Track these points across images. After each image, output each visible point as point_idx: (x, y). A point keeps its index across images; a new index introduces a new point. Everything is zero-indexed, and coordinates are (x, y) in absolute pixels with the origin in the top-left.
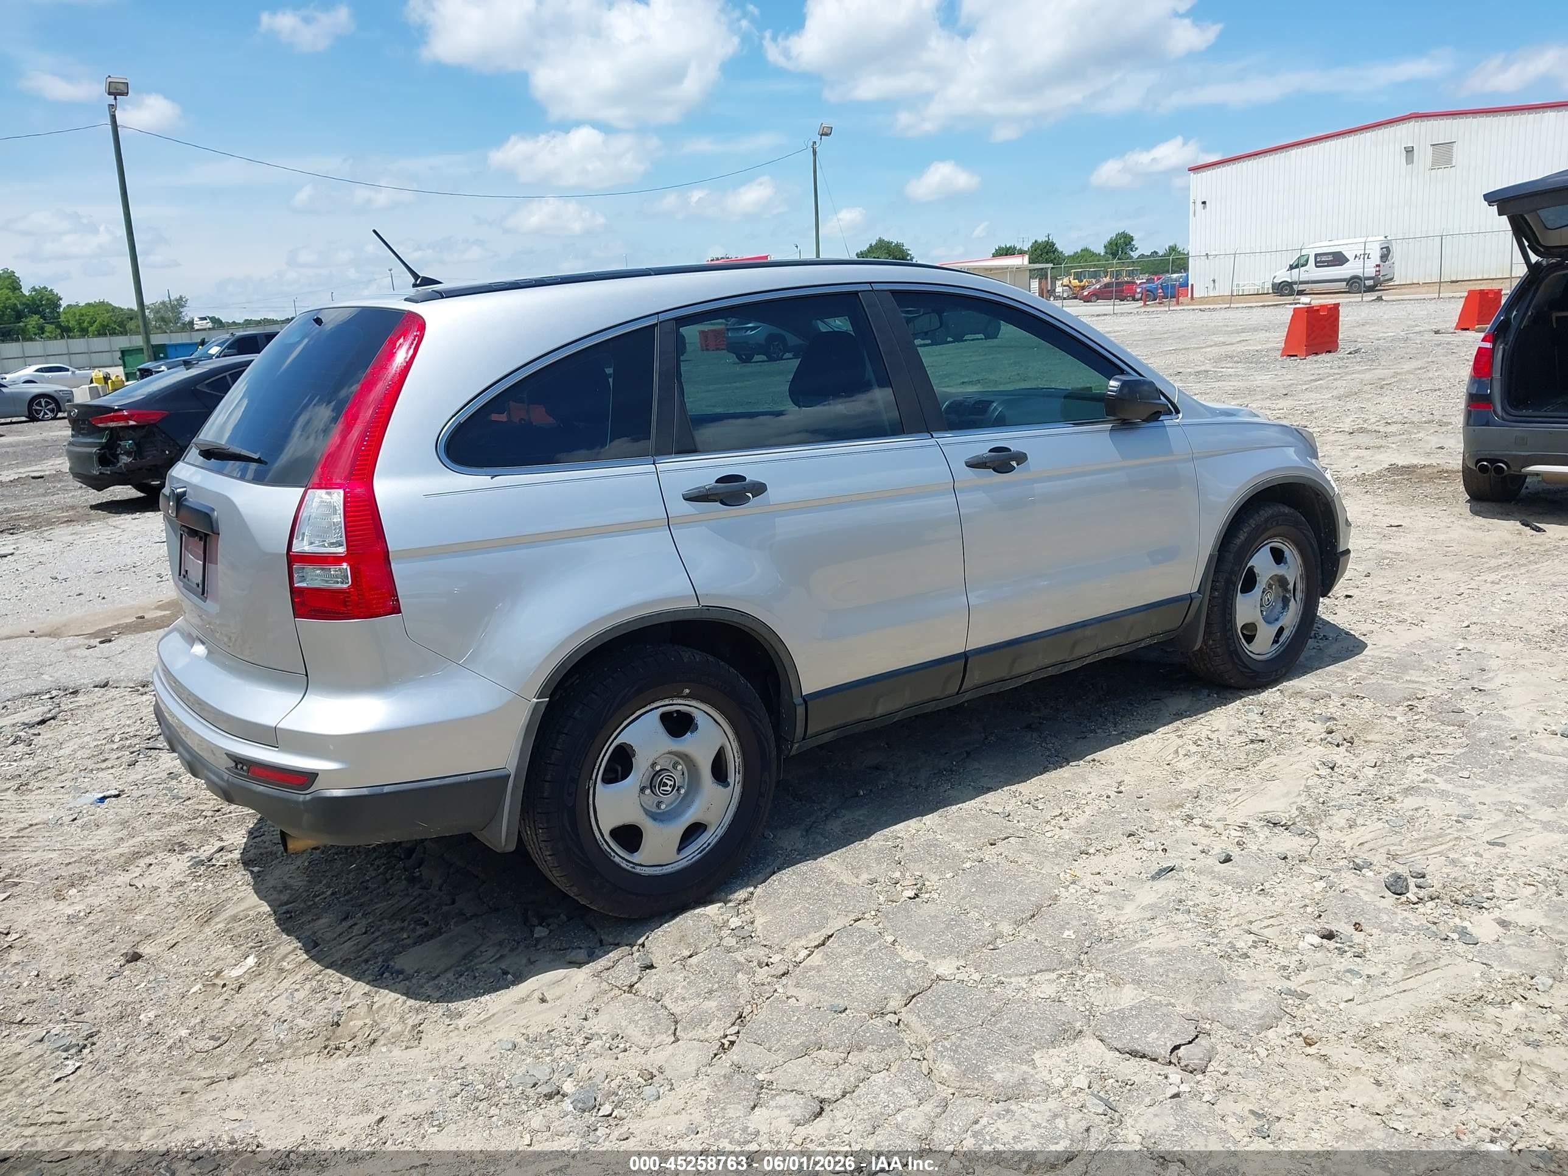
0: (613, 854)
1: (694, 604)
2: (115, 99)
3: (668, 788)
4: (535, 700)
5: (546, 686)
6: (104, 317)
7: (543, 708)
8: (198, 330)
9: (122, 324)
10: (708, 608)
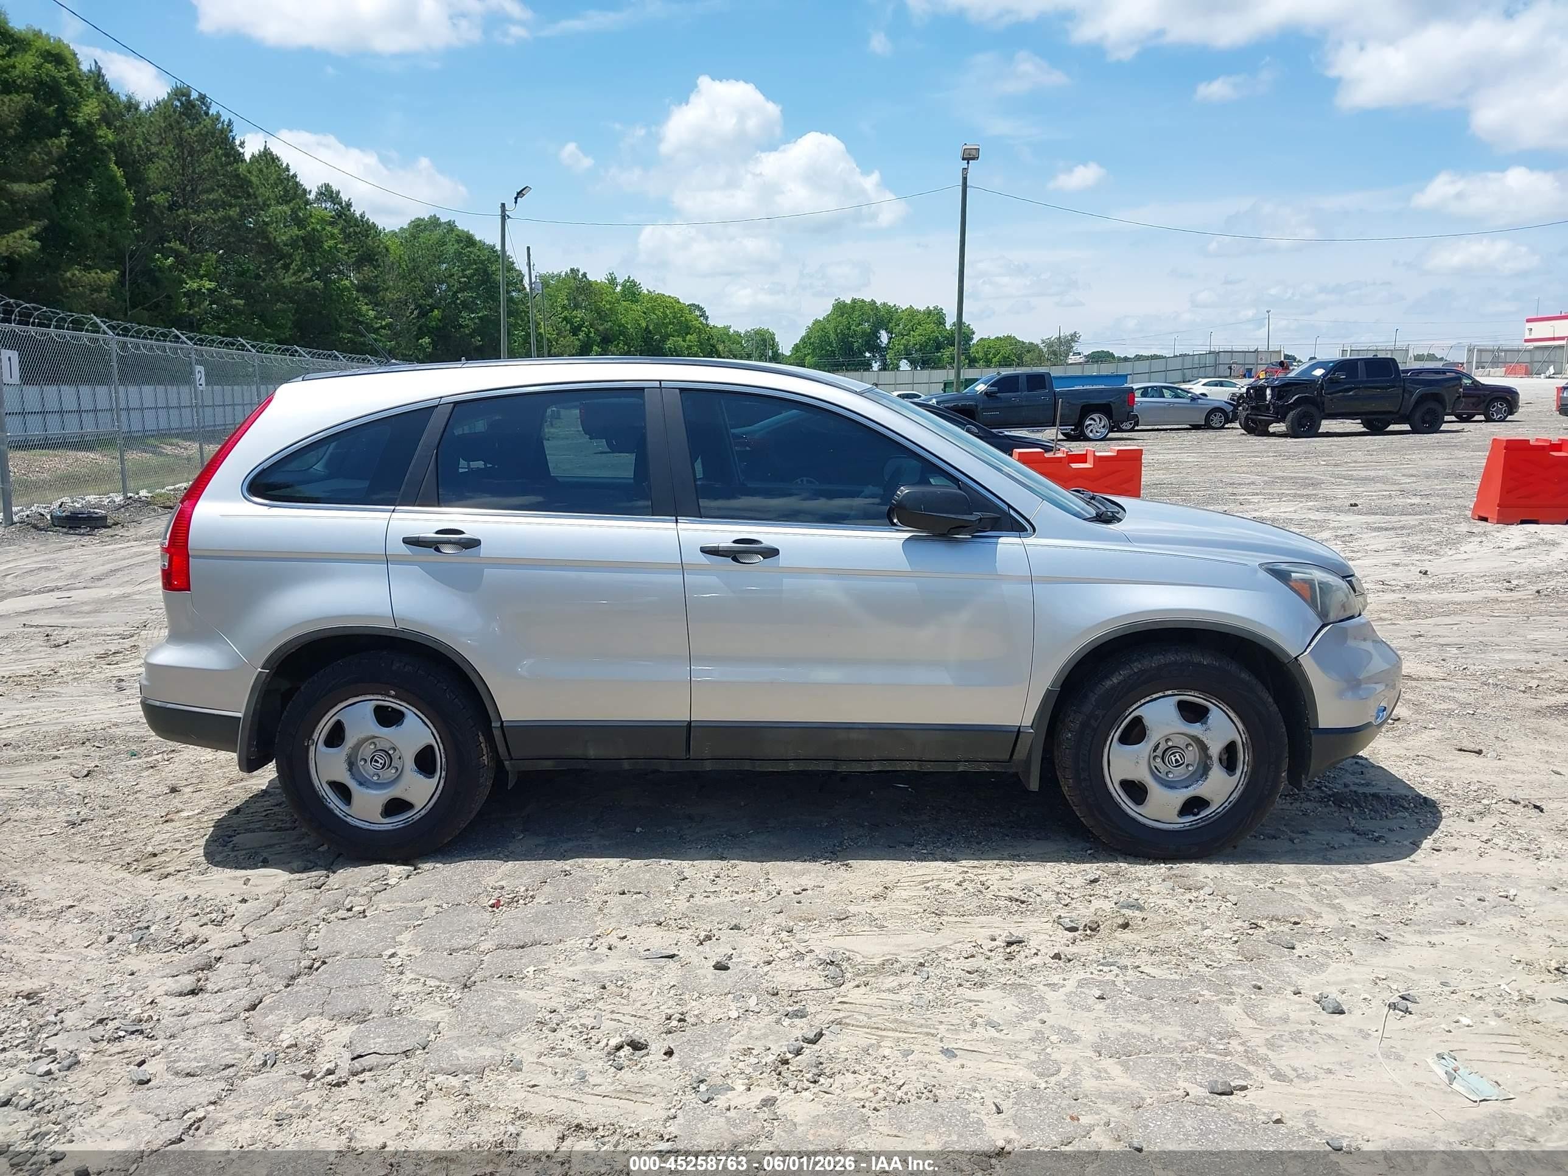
0: (329, 800)
1: (392, 626)
2: (968, 163)
3: (379, 765)
4: (259, 670)
5: (268, 661)
6: (1007, 350)
7: (264, 675)
8: (1071, 364)
9: (1020, 357)
10: (403, 631)
